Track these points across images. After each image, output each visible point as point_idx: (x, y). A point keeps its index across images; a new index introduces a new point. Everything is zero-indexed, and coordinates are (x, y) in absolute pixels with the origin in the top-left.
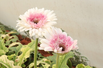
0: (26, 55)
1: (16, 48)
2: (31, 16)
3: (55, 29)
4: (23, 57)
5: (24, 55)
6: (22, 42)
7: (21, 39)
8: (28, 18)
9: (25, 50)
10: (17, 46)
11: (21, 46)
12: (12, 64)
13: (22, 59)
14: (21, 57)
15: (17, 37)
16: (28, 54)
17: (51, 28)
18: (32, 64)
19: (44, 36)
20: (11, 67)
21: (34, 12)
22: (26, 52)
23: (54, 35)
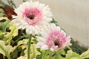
0: (15, 33)
1: (4, 24)
2: (26, 10)
3: (51, 26)
4: (11, 35)
5: (13, 33)
6: (8, 16)
7: (6, 11)
8: (23, 14)
9: (13, 29)
10: (4, 22)
11: (8, 21)
12: (3, 44)
13: (10, 37)
14: (10, 35)
15: (3, 10)
16: (16, 32)
17: (47, 25)
18: (20, 42)
19: (40, 34)
20: (2, 46)
21: (29, 7)
22: (14, 30)
23: (50, 32)
